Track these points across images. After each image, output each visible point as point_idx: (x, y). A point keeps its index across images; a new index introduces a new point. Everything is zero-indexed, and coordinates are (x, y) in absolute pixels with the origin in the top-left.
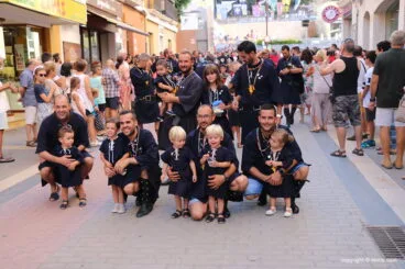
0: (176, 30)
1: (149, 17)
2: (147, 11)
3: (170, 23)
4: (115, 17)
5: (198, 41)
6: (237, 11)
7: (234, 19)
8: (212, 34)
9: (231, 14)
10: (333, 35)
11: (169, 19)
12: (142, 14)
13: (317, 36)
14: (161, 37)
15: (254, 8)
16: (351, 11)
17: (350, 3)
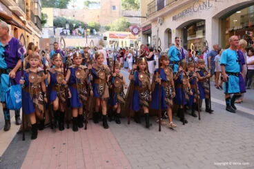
1: (27, 25)
2: (26, 21)
3: (38, 32)
5: (50, 45)
9: (62, 34)
14: (33, 40)
15: (73, 32)
16: (150, 29)
17: (150, 25)
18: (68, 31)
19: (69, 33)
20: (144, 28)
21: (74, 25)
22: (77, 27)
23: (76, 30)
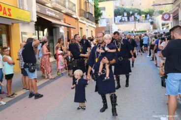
0: (95, 26)
1: (80, 20)
2: (79, 18)
3: (92, 24)
4: (59, 20)
5: (105, 31)
6: (123, 19)
8: (112, 28)
9: (121, 21)
10: (163, 28)
11: (91, 22)
12: (76, 19)
13: (156, 29)
14: (87, 30)
15: (130, 18)
17: (178, 10)
18: (126, 18)
19: (126, 20)
20: (174, 13)
21: (131, 12)
22: (133, 14)
23: (133, 16)
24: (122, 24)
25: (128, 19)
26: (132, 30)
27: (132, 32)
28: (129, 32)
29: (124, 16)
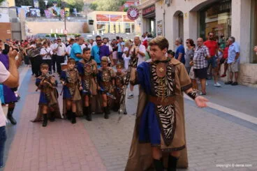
6: (33, 13)
7: (31, 19)
9: (29, 15)
13: (88, 32)
15: (45, 11)
16: (154, 11)
17: (153, 5)
18: (38, 11)
19: (39, 15)
20: (145, 9)
21: (46, 2)
22: (50, 5)
23: (50, 9)
24: (30, 21)
25: (42, 13)
26: (52, 32)
27: (53, 36)
28: (48, 36)
29: (33, 7)
